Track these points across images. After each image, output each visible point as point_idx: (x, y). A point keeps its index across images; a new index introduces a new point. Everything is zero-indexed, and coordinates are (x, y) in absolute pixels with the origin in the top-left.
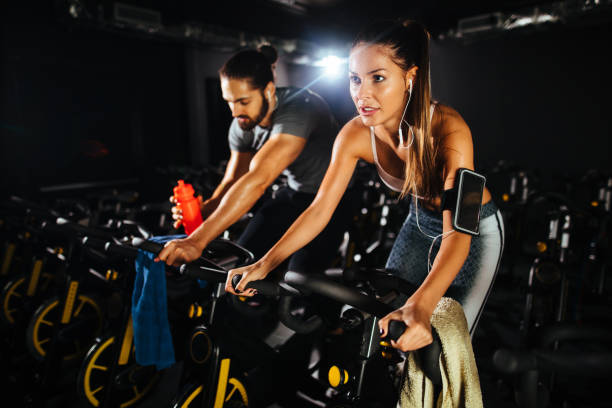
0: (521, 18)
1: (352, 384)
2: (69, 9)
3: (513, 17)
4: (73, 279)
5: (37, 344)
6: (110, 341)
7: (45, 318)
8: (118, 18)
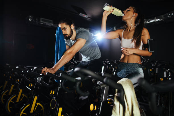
0: (151, 20)
1: (98, 110)
2: (29, 19)
3: (149, 20)
4: (21, 89)
5: (8, 108)
6: (28, 105)
7: (12, 100)
8: (41, 22)
